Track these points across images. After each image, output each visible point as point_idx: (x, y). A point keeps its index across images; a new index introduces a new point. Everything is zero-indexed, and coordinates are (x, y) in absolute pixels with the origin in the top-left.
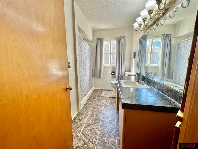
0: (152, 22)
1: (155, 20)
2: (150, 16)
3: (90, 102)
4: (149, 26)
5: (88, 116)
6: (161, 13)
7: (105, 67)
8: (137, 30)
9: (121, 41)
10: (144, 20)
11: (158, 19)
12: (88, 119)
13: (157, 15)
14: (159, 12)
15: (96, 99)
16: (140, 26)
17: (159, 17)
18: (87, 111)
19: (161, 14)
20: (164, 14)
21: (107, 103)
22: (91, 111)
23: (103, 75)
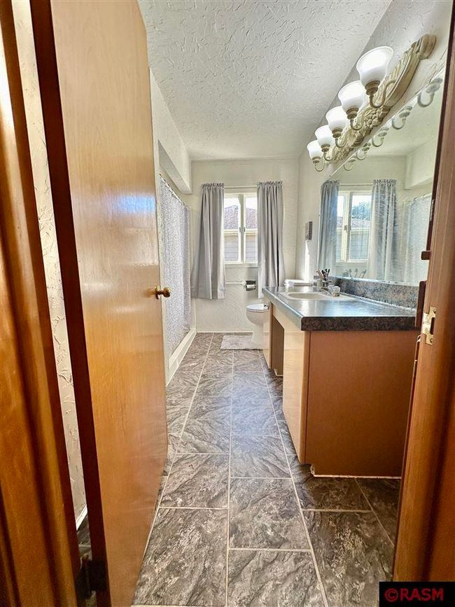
0: (355, 140)
1: (362, 134)
2: (352, 121)
3: (193, 364)
4: (348, 150)
5: (194, 394)
6: (376, 117)
7: (227, 268)
8: (316, 160)
9: (270, 194)
10: (336, 132)
11: (369, 131)
12: (194, 400)
13: (366, 121)
14: (370, 116)
15: (207, 357)
16: (325, 150)
17: (371, 126)
18: (187, 383)
19: (376, 120)
20: (381, 120)
21: (241, 364)
22: (200, 383)
23: (222, 290)
